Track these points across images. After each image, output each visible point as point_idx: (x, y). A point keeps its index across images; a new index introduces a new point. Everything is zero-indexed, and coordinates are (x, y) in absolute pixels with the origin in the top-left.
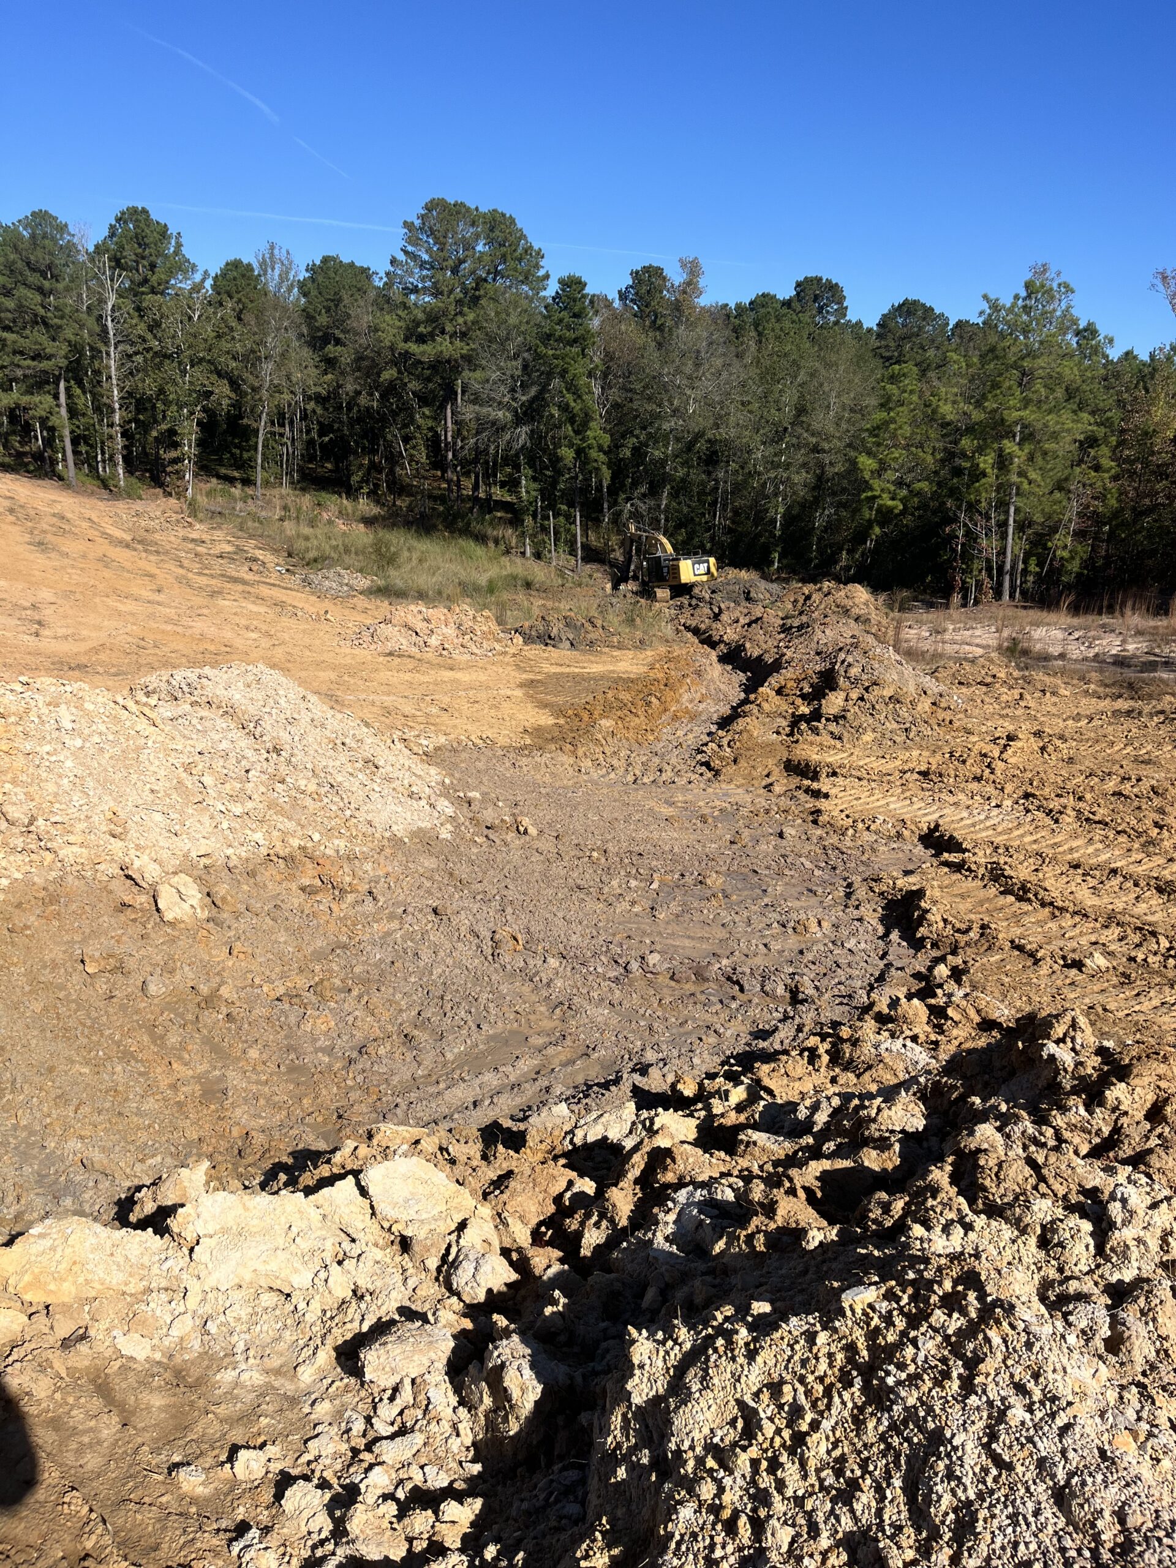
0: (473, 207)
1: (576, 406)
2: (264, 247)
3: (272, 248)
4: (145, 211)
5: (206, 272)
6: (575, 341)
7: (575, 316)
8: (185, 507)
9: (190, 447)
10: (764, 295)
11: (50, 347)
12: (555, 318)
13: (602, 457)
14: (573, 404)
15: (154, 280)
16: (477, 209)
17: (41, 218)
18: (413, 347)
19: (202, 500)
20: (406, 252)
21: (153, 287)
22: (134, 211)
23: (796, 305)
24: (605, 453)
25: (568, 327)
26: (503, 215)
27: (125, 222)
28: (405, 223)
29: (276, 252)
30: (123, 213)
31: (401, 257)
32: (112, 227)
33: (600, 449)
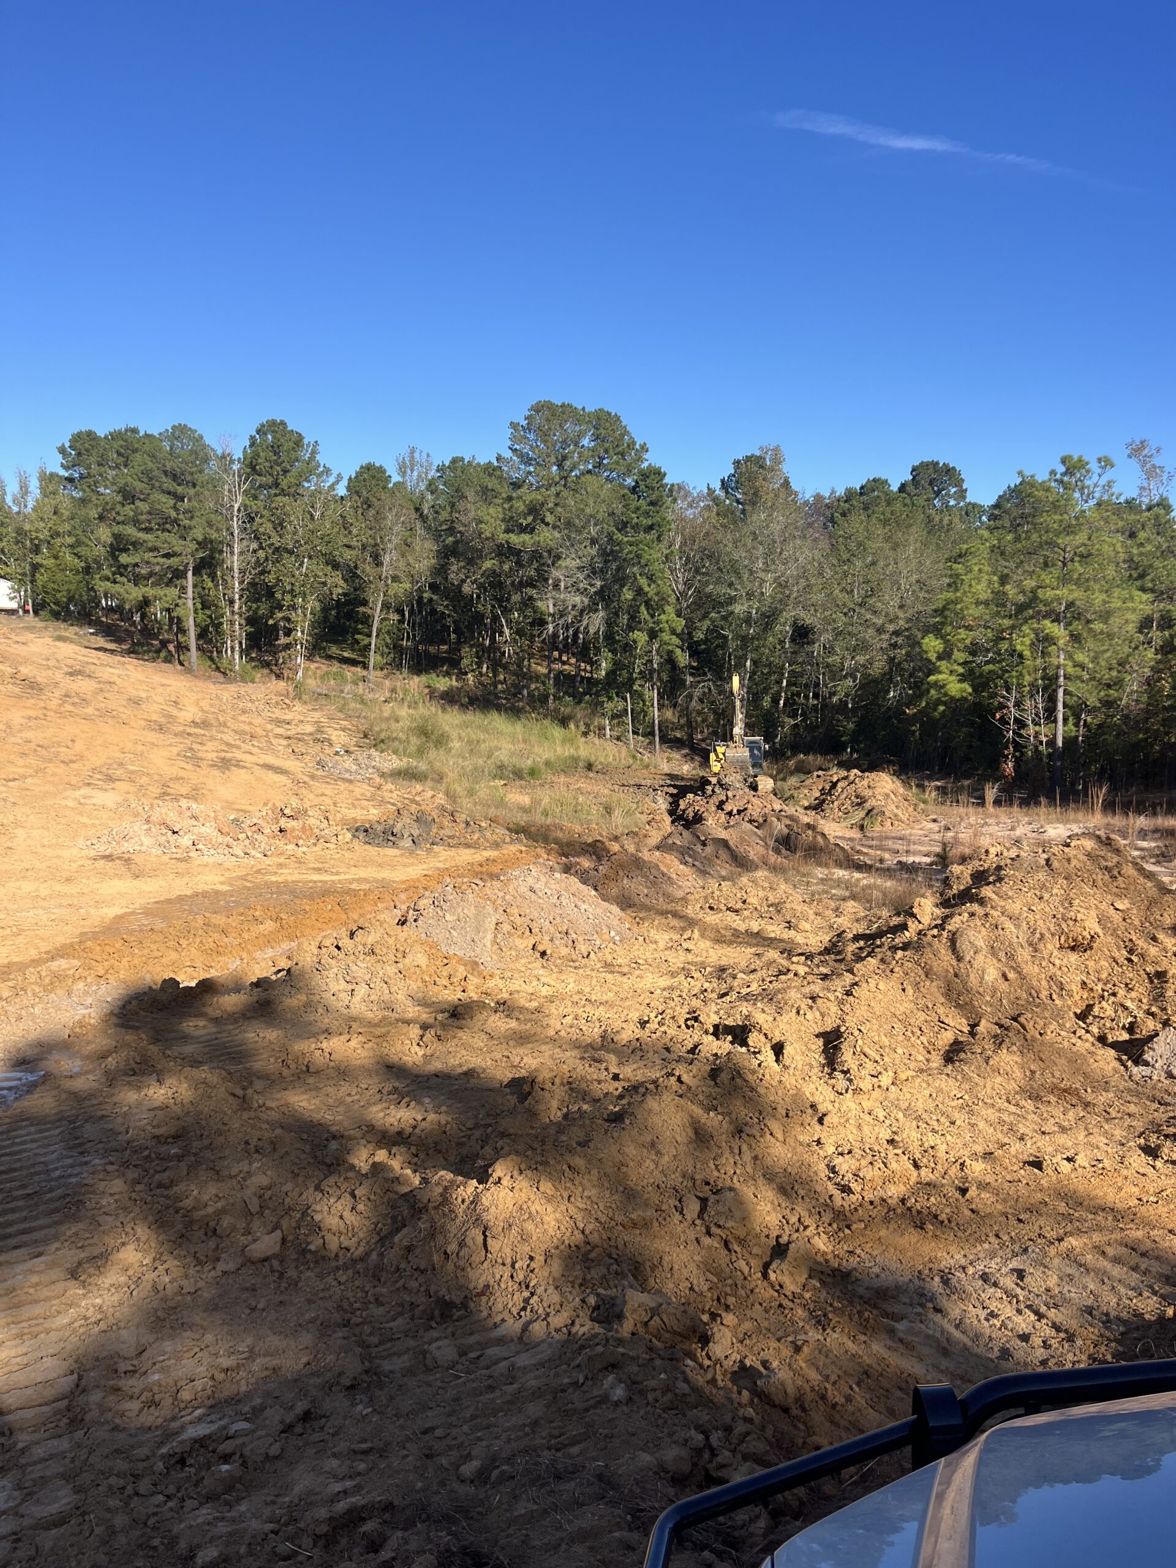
0: (580, 407)
1: (650, 590)
2: (405, 451)
3: (413, 451)
4: (283, 423)
5: (339, 475)
6: (651, 528)
7: (652, 503)
8: (291, 689)
9: (303, 632)
10: (875, 480)
11: (178, 545)
12: (632, 507)
13: (675, 640)
14: (646, 589)
15: (284, 484)
16: (583, 409)
17: (180, 432)
18: (515, 539)
19: (312, 683)
20: (515, 451)
21: (283, 490)
22: (273, 423)
23: (910, 489)
24: (678, 636)
25: (647, 514)
26: (609, 414)
27: (265, 434)
28: (512, 423)
29: (417, 455)
30: (263, 426)
31: (508, 454)
32: (252, 438)
33: (673, 632)
